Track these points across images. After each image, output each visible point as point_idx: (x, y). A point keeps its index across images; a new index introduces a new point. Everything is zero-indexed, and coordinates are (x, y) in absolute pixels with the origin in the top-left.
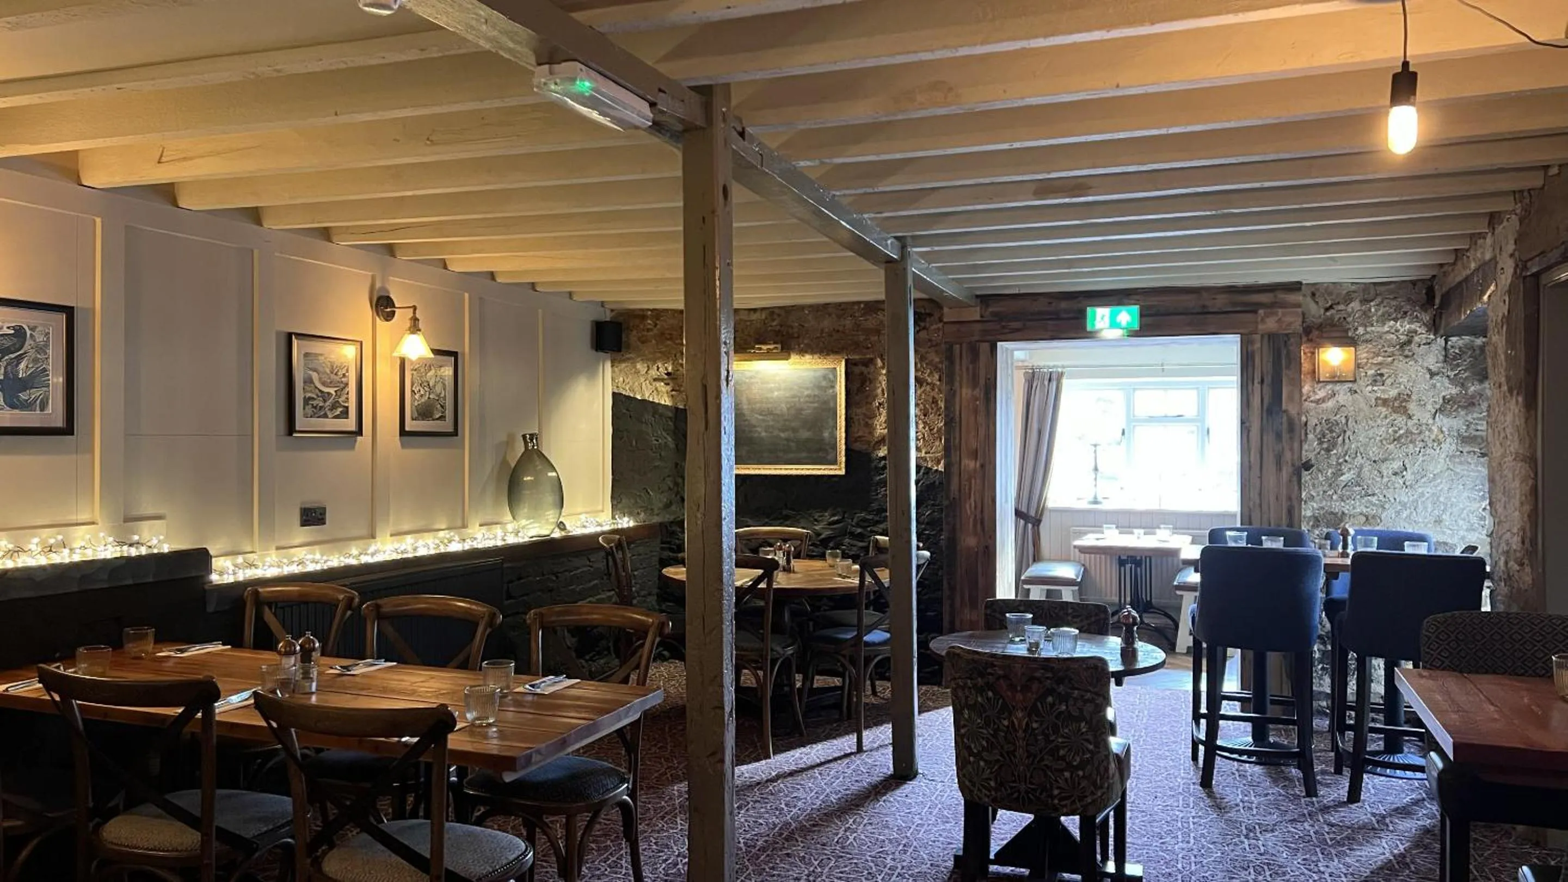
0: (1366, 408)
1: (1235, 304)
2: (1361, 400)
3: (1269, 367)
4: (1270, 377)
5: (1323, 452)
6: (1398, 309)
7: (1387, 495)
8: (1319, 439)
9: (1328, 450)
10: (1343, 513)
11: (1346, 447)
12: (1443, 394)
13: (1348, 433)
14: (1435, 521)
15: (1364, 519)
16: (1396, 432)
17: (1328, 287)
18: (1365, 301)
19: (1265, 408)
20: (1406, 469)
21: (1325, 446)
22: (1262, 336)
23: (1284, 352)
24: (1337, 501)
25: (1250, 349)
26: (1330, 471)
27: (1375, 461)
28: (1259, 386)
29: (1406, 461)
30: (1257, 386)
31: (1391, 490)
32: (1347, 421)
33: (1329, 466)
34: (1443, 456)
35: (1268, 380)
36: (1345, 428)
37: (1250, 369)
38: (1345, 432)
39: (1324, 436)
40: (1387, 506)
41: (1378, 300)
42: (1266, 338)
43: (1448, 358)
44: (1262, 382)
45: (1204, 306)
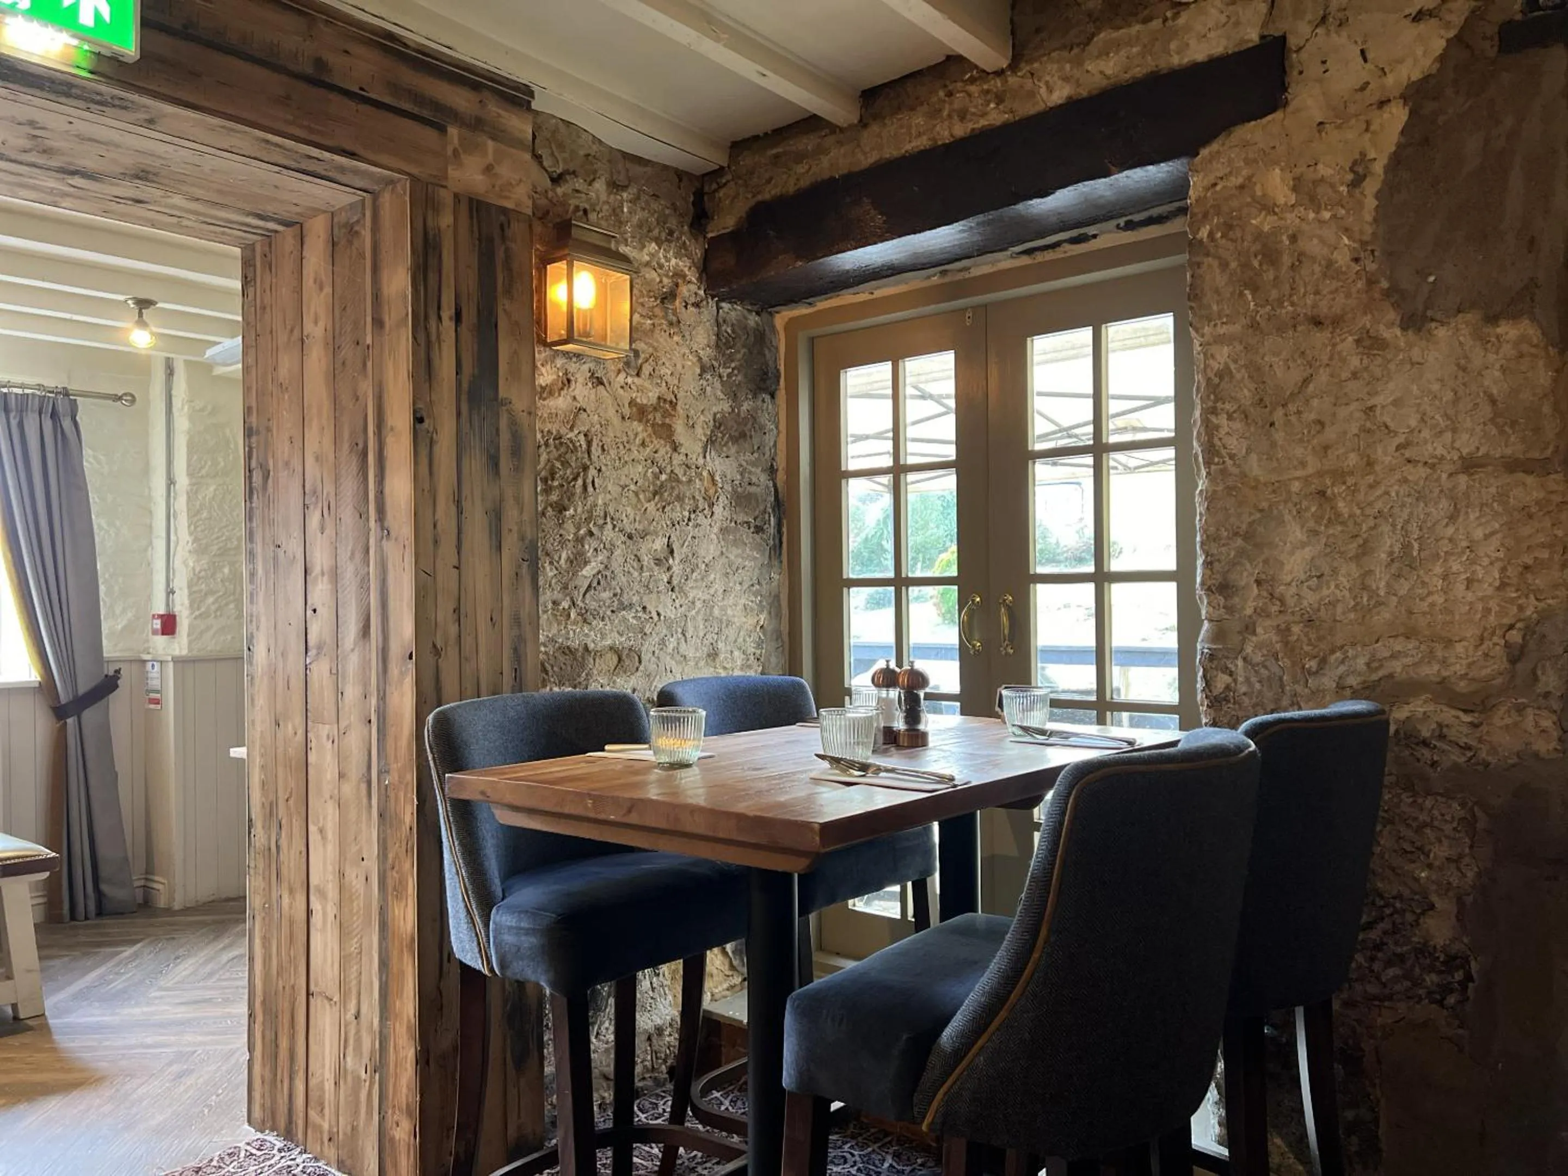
0: (616, 420)
1: (395, 88)
2: (609, 401)
3: (471, 282)
4: (473, 311)
5: (550, 512)
6: (662, 221)
7: (649, 607)
8: (545, 480)
9: (561, 508)
10: (586, 648)
11: (590, 500)
12: (715, 409)
13: (592, 472)
14: (709, 655)
15: (615, 659)
16: (656, 477)
17: (555, 131)
18: (614, 186)
19: (465, 385)
20: (672, 552)
21: (554, 497)
22: (456, 196)
23: (500, 255)
24: (575, 623)
25: (430, 223)
26: (564, 556)
27: (630, 537)
28: (453, 325)
29: (673, 538)
30: (448, 325)
31: (654, 596)
32: (589, 443)
33: (563, 542)
34: (715, 530)
35: (470, 316)
36: (586, 460)
37: (432, 277)
38: (585, 468)
39: (552, 475)
40: (648, 630)
41: (633, 190)
42: (464, 208)
43: (722, 343)
44: (458, 318)
45: (320, 64)
